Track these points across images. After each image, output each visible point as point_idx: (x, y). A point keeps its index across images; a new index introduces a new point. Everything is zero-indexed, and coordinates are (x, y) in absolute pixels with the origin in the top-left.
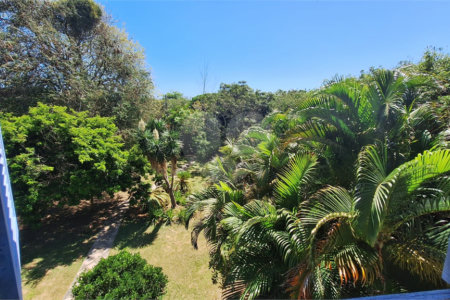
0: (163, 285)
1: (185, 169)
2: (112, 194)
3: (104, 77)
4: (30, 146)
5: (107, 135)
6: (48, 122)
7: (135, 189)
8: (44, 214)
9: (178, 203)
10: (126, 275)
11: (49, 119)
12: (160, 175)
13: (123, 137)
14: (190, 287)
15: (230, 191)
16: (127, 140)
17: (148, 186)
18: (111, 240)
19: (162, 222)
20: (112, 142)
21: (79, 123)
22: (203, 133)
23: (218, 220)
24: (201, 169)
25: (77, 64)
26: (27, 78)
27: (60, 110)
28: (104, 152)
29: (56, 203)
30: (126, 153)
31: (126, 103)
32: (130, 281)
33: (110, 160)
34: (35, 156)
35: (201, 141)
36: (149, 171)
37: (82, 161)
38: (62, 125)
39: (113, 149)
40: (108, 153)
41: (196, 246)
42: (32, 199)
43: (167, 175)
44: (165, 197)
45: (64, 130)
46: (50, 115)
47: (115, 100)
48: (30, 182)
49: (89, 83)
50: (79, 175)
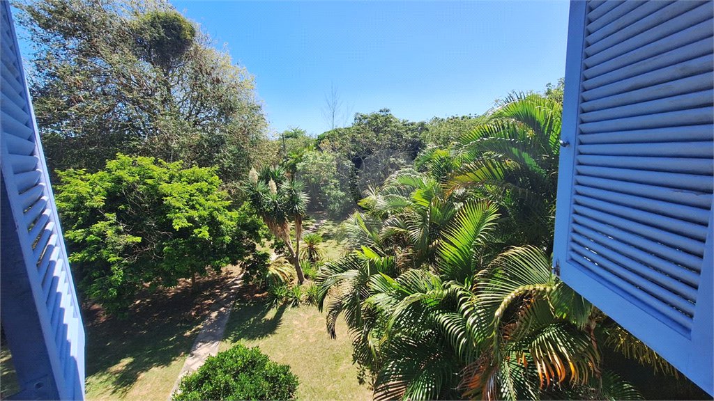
0: (292, 390)
1: (314, 231)
2: (218, 269)
3: (202, 115)
4: (110, 211)
5: (208, 192)
6: (131, 179)
7: (249, 261)
8: (132, 299)
9: (307, 276)
10: (242, 377)
11: (132, 174)
12: (281, 240)
13: (229, 192)
14: (329, 389)
15: (376, 258)
16: (235, 196)
17: (266, 256)
18: (221, 331)
19: (286, 303)
20: (217, 199)
21: (172, 177)
22: (335, 181)
23: (362, 298)
24: (335, 230)
25: (165, 101)
26: (101, 124)
27: (146, 161)
28: (205, 213)
29: (148, 284)
30: (235, 214)
31: (232, 148)
32: (247, 385)
33: (213, 224)
34: (117, 224)
35: (334, 193)
36: (266, 236)
37: (177, 227)
38: (149, 181)
39: (218, 210)
40: (211, 214)
41: (333, 334)
42: (116, 280)
43: (290, 239)
44: (288, 269)
45: (153, 187)
46: (134, 169)
47: (217, 144)
48: (113, 259)
49: (182, 124)
50: (175, 246)
